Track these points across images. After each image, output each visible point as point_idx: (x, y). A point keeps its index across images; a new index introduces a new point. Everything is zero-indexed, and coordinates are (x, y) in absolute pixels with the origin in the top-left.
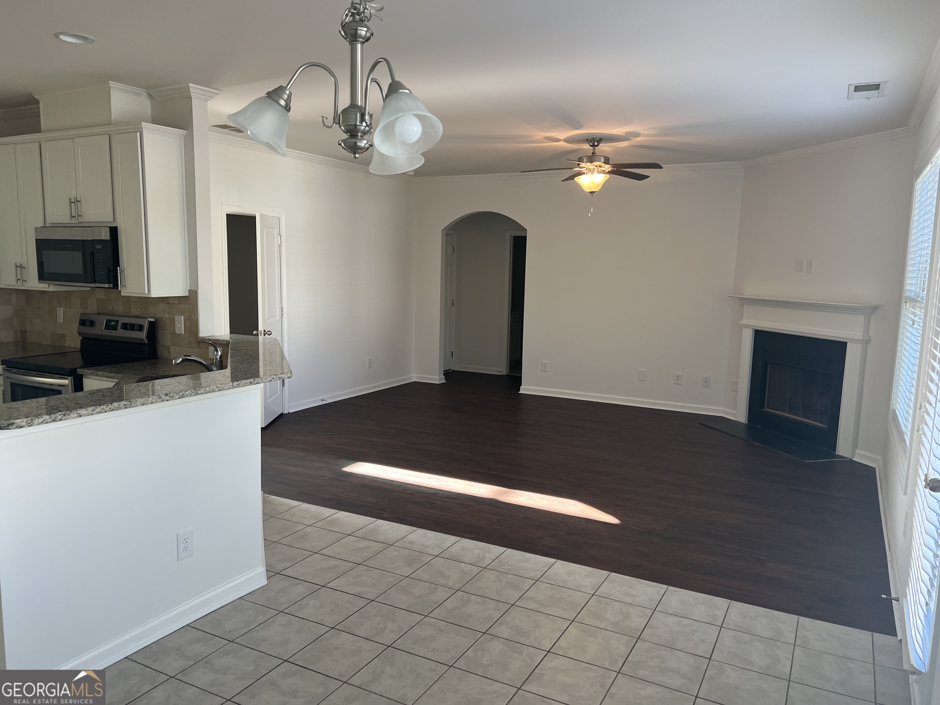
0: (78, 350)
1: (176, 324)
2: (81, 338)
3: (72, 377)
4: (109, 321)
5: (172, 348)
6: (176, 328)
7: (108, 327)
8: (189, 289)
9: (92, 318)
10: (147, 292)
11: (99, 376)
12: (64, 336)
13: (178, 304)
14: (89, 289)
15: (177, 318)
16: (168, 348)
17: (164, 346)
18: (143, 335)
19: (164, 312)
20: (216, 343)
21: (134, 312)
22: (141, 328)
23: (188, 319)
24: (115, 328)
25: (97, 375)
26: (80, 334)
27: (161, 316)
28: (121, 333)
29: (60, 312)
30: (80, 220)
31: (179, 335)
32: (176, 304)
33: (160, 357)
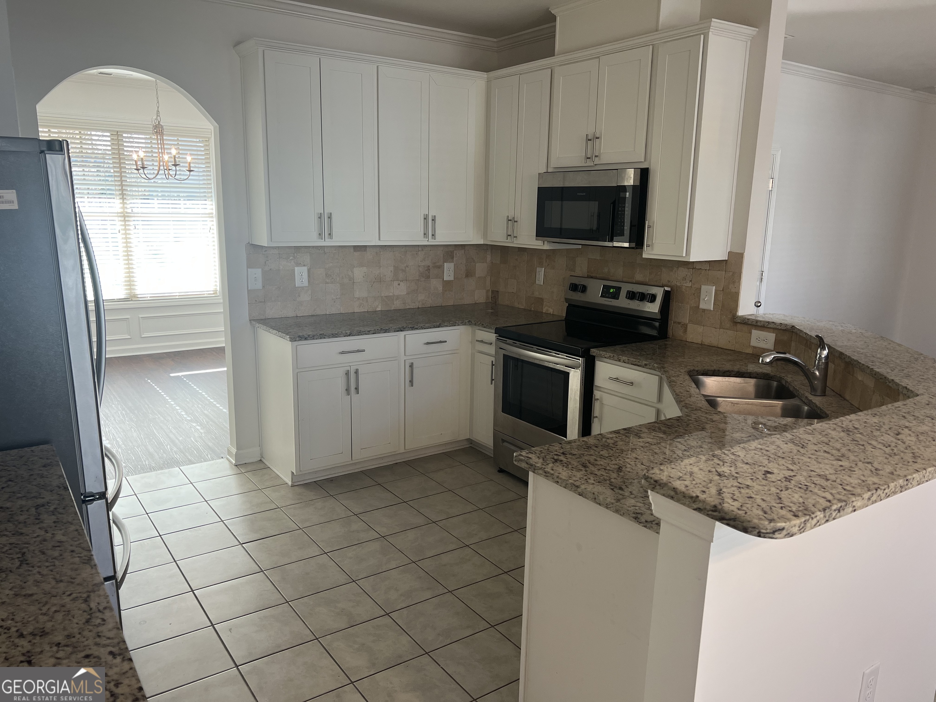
0: (564, 318)
1: (702, 296)
2: (567, 304)
3: (584, 359)
4: (606, 288)
5: (690, 327)
6: (701, 301)
7: (606, 293)
8: (728, 250)
9: (584, 282)
10: (684, 255)
11: (622, 361)
12: (542, 299)
13: (709, 270)
14: (580, 247)
15: (704, 288)
16: (685, 327)
17: (679, 323)
18: (654, 308)
19: (684, 279)
20: (768, 326)
21: (639, 277)
22: (652, 298)
23: (723, 290)
24: (615, 296)
25: (619, 361)
26: (567, 300)
27: (678, 284)
28: (623, 302)
29: (541, 273)
30: (597, 161)
31: (704, 310)
32: (706, 270)
33: (671, 337)
